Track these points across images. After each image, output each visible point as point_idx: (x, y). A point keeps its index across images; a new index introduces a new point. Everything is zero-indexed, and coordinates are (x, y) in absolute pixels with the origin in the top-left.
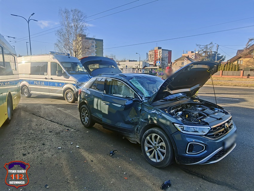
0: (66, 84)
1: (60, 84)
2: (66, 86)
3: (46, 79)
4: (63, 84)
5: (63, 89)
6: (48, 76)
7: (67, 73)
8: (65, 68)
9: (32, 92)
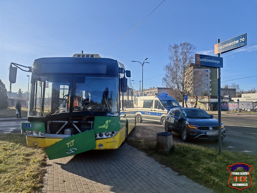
0: (163, 114)
1: (159, 114)
2: (162, 115)
3: (152, 110)
4: (161, 114)
5: (161, 117)
6: (153, 109)
7: (164, 107)
8: (163, 104)
9: (143, 119)
